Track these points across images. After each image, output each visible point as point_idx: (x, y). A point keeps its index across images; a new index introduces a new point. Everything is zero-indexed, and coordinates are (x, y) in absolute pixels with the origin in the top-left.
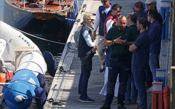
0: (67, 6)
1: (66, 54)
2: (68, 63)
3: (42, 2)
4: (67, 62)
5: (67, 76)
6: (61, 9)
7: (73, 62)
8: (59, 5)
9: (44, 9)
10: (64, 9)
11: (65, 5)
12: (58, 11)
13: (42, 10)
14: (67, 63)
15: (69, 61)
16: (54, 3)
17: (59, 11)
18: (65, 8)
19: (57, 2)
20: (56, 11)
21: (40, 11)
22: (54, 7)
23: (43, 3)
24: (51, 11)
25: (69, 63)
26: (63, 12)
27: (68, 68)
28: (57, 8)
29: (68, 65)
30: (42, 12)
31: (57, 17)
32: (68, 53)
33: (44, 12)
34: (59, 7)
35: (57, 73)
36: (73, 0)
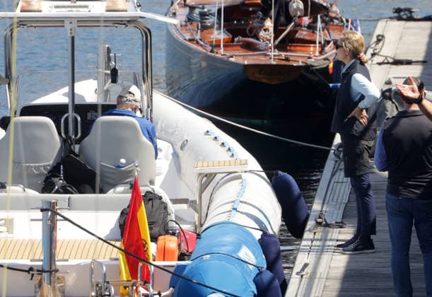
0: (332, 43)
1: (333, 175)
2: (337, 202)
3: (267, 33)
4: (335, 198)
5: (336, 238)
6: (317, 54)
7: (349, 197)
8: (314, 42)
9: (272, 54)
10: (326, 53)
11: (328, 42)
12: (310, 58)
13: (268, 58)
14: (335, 200)
15: (341, 195)
16: (297, 36)
17: (313, 60)
18: (327, 48)
19: (305, 33)
20: (304, 60)
21: (262, 60)
22: (298, 48)
23: (268, 37)
24: (291, 58)
25: (339, 201)
26: (326, 59)
27: (338, 214)
28: (307, 48)
29: (338, 206)
30: (268, 63)
31: (309, 75)
32: (338, 174)
33: (274, 63)
34: (312, 49)
35: (310, 230)
36: (347, 26)
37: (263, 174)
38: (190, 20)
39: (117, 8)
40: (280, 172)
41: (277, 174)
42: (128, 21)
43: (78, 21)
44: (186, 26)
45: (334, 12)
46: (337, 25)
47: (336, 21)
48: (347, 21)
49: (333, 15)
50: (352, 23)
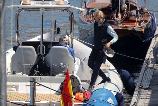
0: (144, 21)
1: (145, 70)
2: (147, 80)
3: (118, 18)
4: (147, 78)
5: (147, 93)
6: (138, 25)
7: (152, 78)
8: (136, 21)
9: (120, 25)
10: (141, 25)
11: (142, 21)
12: (135, 27)
13: (118, 27)
14: (146, 79)
15: (149, 78)
16: (130, 19)
17: (136, 27)
18: (142, 23)
19: (133, 18)
20: (133, 27)
21: (116, 28)
22: (130, 23)
23: (119, 20)
24: (128, 27)
25: (148, 80)
26: (141, 27)
27: (148, 84)
28: (134, 23)
29: (147, 82)
30: (118, 29)
31: (134, 34)
32: (147, 70)
33: (121, 29)
34: (136, 23)
35: (136, 90)
36: (150, 15)
37: (116, 71)
38: (88, 13)
39: (60, 4)
40: (123, 70)
41: (122, 71)
42: (65, 9)
43: (45, 9)
44: (86, 16)
45: (145, 10)
46: (146, 15)
47: (146, 13)
48: (150, 13)
49: (145, 11)
50: (152, 14)
